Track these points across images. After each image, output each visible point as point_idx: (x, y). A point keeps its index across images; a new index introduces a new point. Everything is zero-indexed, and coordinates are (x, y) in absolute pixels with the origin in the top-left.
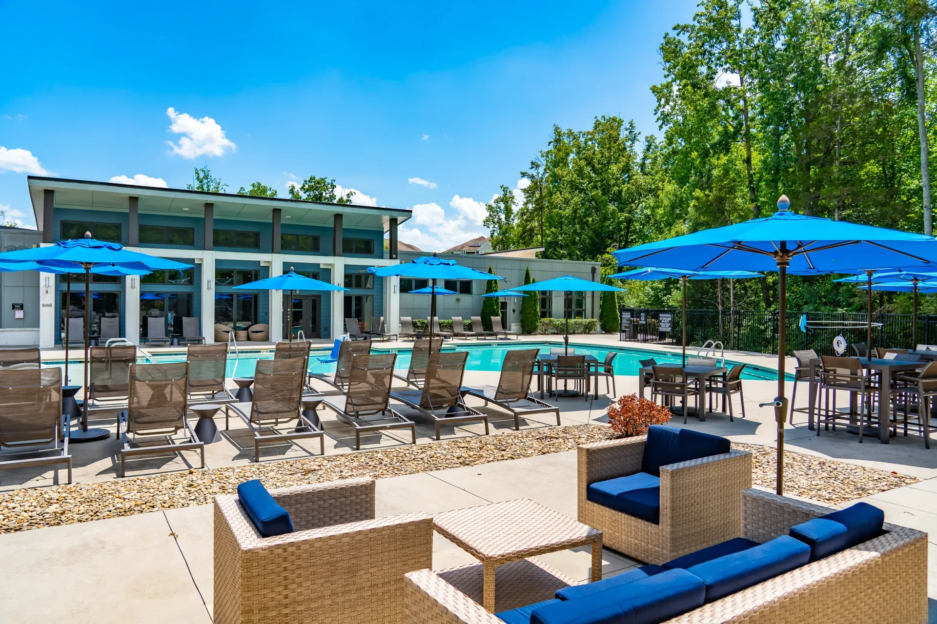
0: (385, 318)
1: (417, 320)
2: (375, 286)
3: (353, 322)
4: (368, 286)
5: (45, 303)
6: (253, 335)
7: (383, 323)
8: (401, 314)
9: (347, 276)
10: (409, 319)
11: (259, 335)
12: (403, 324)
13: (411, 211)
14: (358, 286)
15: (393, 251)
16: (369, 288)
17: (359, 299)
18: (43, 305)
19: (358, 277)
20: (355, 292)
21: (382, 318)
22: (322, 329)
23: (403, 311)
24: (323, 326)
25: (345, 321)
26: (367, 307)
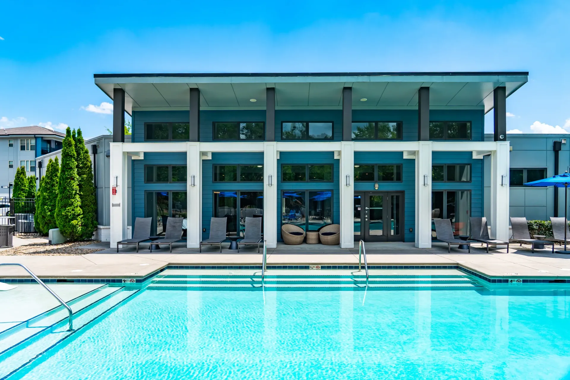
0: (489, 218)
1: (533, 222)
2: (473, 179)
3: (445, 225)
4: (464, 179)
5: (114, 203)
6: (324, 238)
7: (486, 224)
8: (512, 214)
9: (435, 168)
10: (523, 220)
11: (330, 238)
12: (515, 227)
13: (527, 73)
14: (451, 178)
15: (499, 130)
16: (464, 182)
17: (452, 195)
18: (113, 205)
19: (451, 168)
20: (445, 186)
21: (484, 219)
22: (406, 232)
23: (514, 211)
24: (406, 228)
25: (433, 223)
26: (462, 204)
